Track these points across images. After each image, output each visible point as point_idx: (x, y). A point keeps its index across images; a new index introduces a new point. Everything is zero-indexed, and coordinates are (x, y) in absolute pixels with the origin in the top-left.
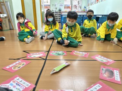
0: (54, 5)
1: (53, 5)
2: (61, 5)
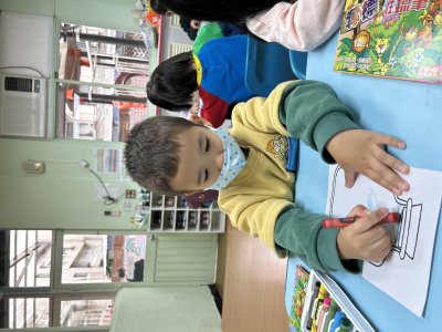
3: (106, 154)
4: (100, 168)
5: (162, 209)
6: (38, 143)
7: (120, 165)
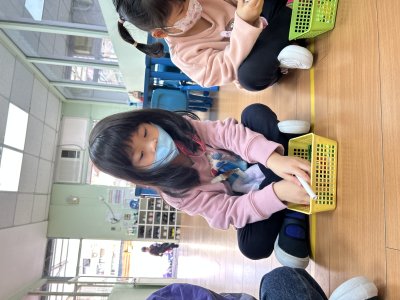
3: (114, 193)
4: (110, 201)
5: (145, 225)
7: (122, 199)
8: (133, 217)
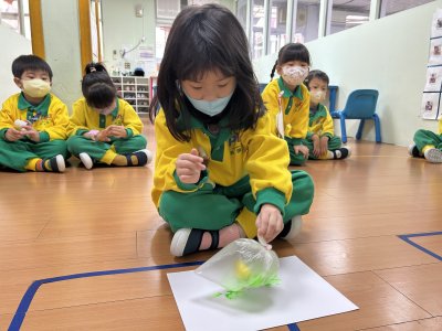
0: (118, 52)
1: (115, 52)
2: (146, 55)
3: (150, 52)
4: (142, 48)
5: (122, 84)
6: (153, 14)
7: (144, 60)
8: (128, 71)
